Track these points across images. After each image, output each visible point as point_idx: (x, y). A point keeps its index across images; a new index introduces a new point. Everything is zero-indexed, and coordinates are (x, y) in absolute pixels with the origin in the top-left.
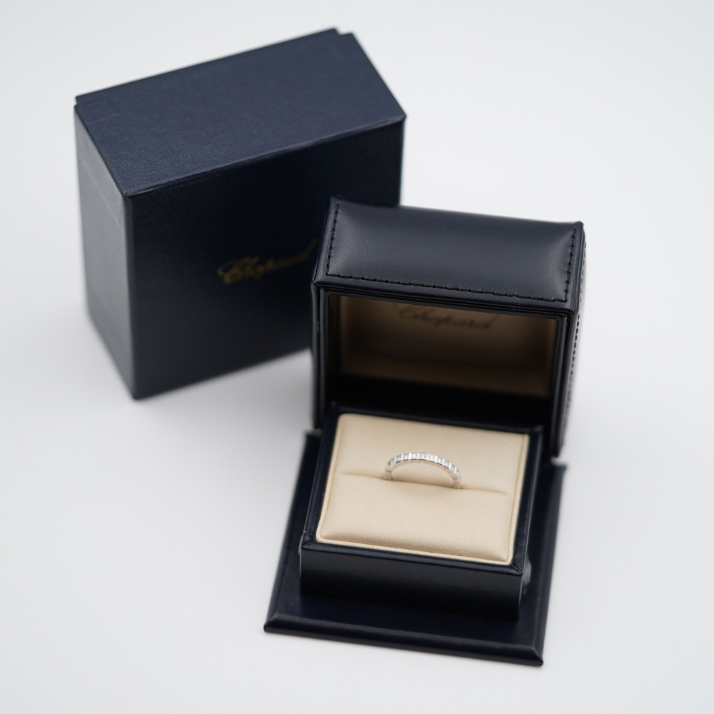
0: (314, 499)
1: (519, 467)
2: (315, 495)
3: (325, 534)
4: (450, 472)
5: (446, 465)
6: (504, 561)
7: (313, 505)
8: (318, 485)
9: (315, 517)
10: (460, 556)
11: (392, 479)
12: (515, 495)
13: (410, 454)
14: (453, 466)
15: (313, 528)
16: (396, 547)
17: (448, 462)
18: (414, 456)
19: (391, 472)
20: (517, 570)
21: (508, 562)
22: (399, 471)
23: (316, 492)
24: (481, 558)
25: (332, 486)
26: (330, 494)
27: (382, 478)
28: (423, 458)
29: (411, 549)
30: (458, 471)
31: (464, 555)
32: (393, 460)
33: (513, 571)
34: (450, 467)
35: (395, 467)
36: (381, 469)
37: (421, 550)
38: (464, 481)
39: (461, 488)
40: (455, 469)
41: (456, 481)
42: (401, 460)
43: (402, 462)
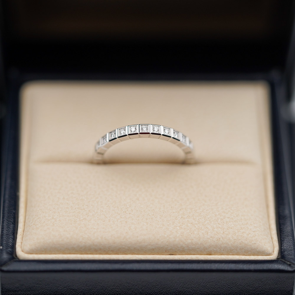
0: (7, 202)
2: (7, 196)
3: (27, 248)
4: (181, 146)
5: (176, 137)
6: (269, 255)
7: (6, 209)
8: (9, 181)
9: (12, 226)
11: (105, 163)
13: (127, 128)
14: (184, 136)
15: (11, 240)
16: (125, 253)
17: (178, 132)
19: (102, 154)
20: (290, 265)
21: (274, 256)
23: (7, 192)
25: (27, 180)
26: (27, 192)
27: (92, 162)
28: (145, 130)
29: (145, 253)
30: (190, 142)
31: (216, 253)
32: (104, 137)
34: (181, 138)
35: (108, 147)
38: (198, 152)
39: (196, 163)
40: (187, 139)
41: (189, 156)
42: (117, 137)
43: (118, 139)
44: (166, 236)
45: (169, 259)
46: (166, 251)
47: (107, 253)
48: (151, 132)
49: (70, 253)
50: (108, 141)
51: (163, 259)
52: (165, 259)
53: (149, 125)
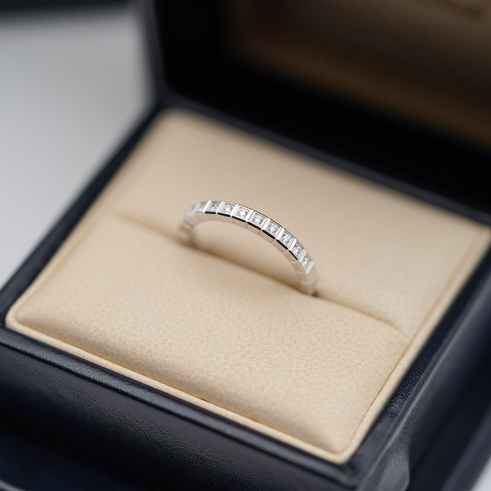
1: (438, 301)
10: (256, 420)
11: (192, 244)
12: (415, 336)
13: (237, 207)
18: (242, 213)
19: (192, 226)
21: (341, 457)
22: (207, 231)
24: (292, 435)
28: (257, 222)
31: (262, 421)
33: (343, 478)
36: (174, 218)
37: (186, 391)
42: (217, 212)
43: (217, 215)
44: (205, 370)
45: (197, 404)
46: (197, 392)
47: (120, 364)
48: (264, 229)
49: (73, 344)
50: (204, 210)
51: (189, 401)
52: (192, 402)
53: (266, 218)
